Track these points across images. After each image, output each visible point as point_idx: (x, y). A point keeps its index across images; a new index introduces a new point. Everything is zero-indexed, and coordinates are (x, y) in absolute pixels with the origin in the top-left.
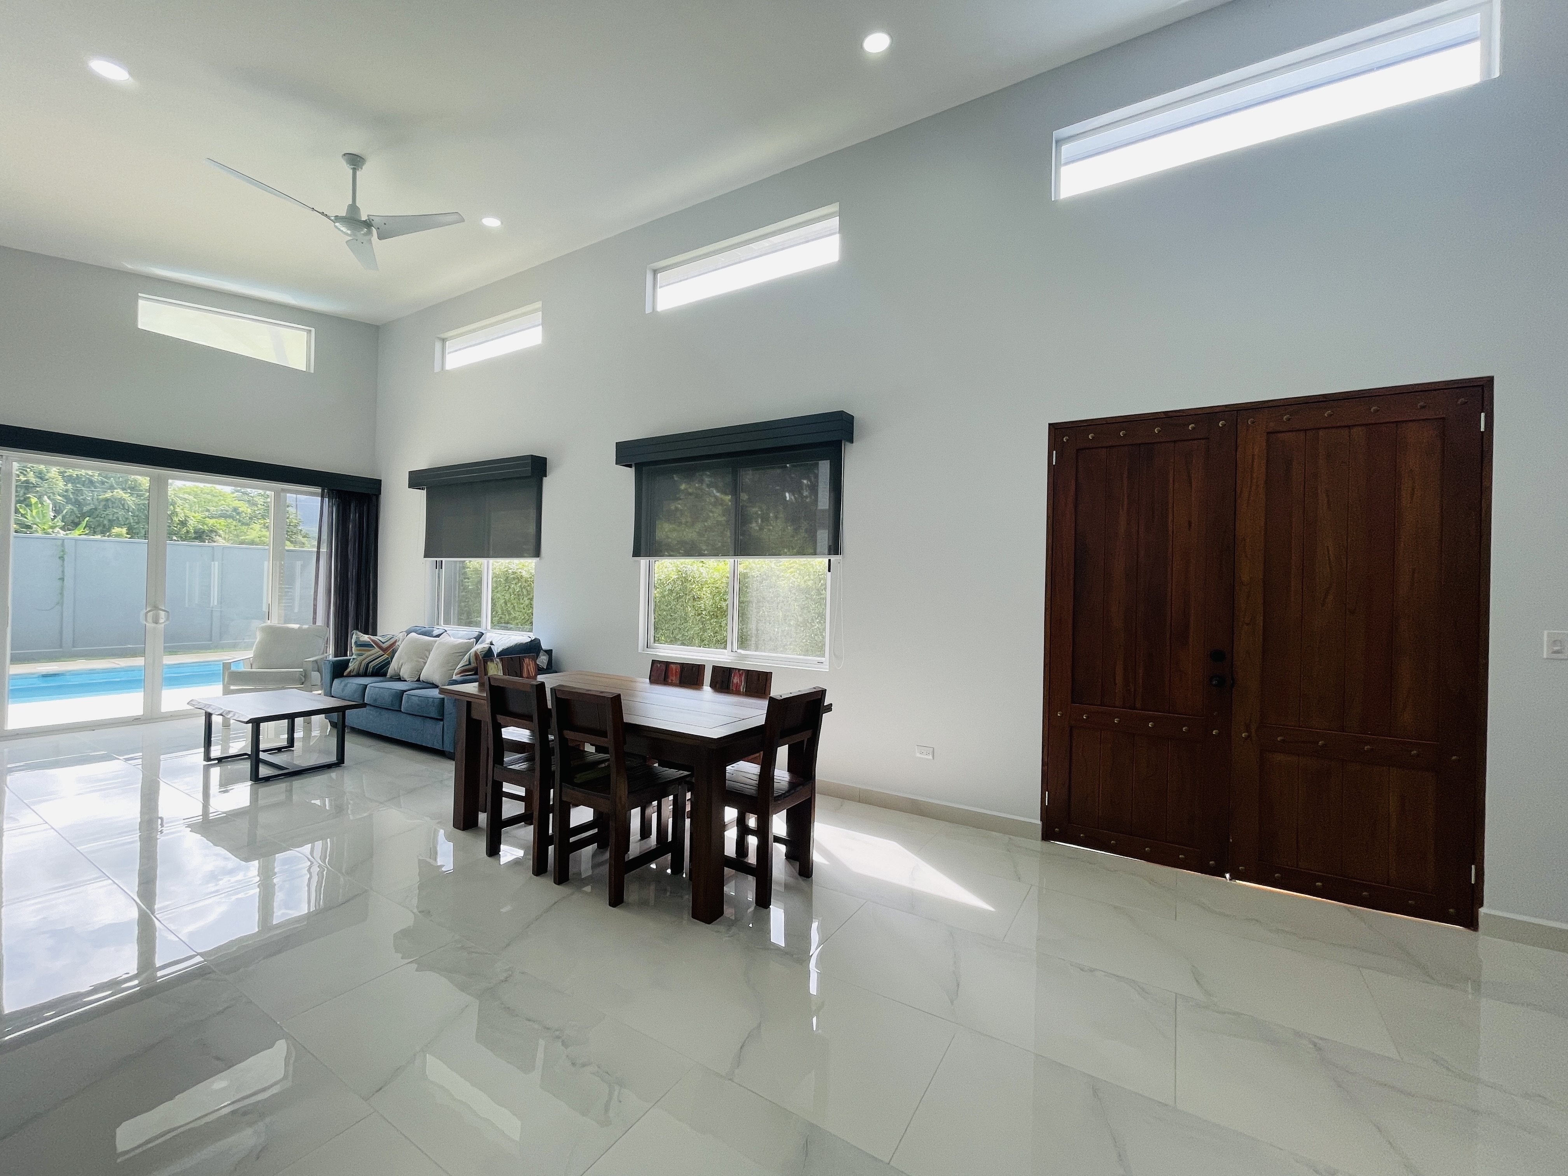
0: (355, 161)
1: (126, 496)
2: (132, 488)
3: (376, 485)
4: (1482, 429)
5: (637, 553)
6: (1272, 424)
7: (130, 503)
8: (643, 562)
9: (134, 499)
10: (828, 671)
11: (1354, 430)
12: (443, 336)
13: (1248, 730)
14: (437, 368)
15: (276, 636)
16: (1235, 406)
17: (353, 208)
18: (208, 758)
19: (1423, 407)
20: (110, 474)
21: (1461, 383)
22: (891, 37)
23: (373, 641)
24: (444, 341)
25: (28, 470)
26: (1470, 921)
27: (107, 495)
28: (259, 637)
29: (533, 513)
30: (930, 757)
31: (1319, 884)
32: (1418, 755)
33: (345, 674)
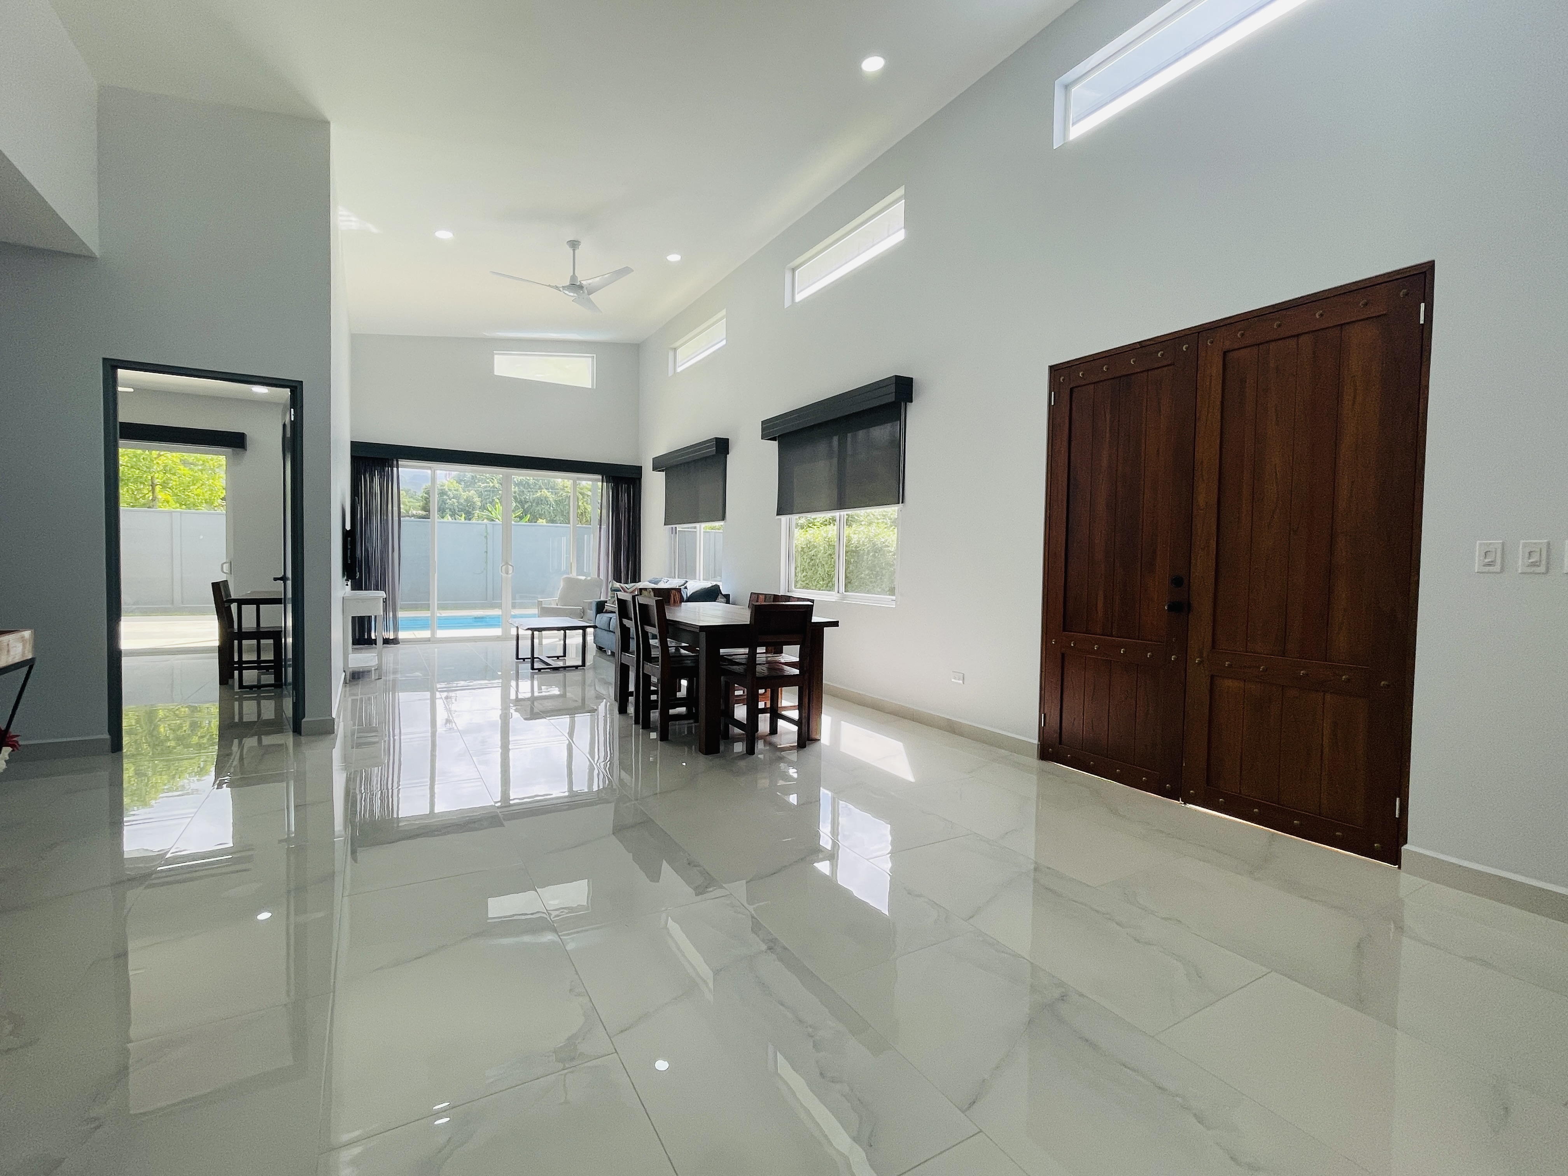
0: (574, 244)
1: (549, 494)
2: (552, 488)
3: (639, 469)
4: (1422, 322)
5: (780, 512)
6: (1227, 343)
7: (551, 499)
8: (784, 519)
9: (553, 496)
10: (894, 606)
11: (1301, 339)
12: (674, 346)
13: (1201, 656)
14: (670, 374)
15: (571, 583)
16: (1197, 328)
17: (574, 277)
18: (533, 668)
19: (1366, 304)
20: (539, 478)
21: (1401, 274)
22: (884, 58)
23: (622, 588)
24: (675, 349)
25: (494, 478)
26: (1395, 858)
27: (538, 495)
28: (562, 584)
29: (721, 483)
30: (961, 682)
31: (1256, 810)
32: (1348, 680)
33: (604, 611)
